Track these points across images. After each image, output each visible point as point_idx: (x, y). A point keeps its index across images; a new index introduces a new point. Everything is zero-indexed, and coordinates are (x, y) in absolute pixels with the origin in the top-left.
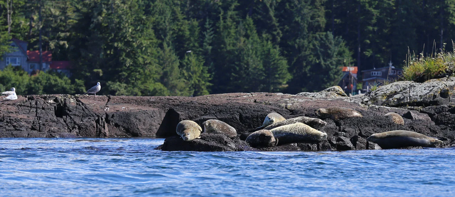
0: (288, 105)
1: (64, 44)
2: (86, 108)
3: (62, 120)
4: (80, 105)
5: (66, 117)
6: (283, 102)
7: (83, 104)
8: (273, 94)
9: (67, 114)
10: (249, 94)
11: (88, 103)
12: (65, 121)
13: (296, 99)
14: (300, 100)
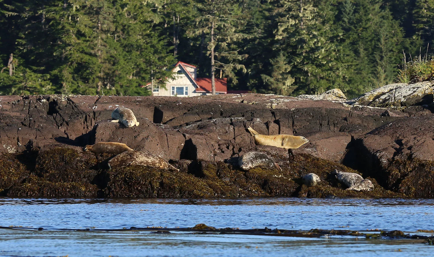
0: (274, 104)
1: (242, 69)
2: (75, 107)
3: (51, 118)
4: (70, 104)
5: (56, 114)
6: (269, 102)
7: (73, 102)
8: (261, 95)
9: (57, 112)
10: (238, 95)
11: (78, 102)
12: (55, 119)
13: (283, 100)
14: (286, 101)
